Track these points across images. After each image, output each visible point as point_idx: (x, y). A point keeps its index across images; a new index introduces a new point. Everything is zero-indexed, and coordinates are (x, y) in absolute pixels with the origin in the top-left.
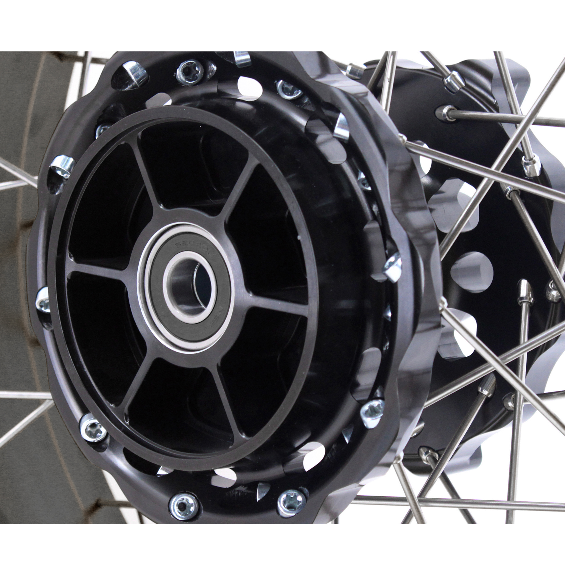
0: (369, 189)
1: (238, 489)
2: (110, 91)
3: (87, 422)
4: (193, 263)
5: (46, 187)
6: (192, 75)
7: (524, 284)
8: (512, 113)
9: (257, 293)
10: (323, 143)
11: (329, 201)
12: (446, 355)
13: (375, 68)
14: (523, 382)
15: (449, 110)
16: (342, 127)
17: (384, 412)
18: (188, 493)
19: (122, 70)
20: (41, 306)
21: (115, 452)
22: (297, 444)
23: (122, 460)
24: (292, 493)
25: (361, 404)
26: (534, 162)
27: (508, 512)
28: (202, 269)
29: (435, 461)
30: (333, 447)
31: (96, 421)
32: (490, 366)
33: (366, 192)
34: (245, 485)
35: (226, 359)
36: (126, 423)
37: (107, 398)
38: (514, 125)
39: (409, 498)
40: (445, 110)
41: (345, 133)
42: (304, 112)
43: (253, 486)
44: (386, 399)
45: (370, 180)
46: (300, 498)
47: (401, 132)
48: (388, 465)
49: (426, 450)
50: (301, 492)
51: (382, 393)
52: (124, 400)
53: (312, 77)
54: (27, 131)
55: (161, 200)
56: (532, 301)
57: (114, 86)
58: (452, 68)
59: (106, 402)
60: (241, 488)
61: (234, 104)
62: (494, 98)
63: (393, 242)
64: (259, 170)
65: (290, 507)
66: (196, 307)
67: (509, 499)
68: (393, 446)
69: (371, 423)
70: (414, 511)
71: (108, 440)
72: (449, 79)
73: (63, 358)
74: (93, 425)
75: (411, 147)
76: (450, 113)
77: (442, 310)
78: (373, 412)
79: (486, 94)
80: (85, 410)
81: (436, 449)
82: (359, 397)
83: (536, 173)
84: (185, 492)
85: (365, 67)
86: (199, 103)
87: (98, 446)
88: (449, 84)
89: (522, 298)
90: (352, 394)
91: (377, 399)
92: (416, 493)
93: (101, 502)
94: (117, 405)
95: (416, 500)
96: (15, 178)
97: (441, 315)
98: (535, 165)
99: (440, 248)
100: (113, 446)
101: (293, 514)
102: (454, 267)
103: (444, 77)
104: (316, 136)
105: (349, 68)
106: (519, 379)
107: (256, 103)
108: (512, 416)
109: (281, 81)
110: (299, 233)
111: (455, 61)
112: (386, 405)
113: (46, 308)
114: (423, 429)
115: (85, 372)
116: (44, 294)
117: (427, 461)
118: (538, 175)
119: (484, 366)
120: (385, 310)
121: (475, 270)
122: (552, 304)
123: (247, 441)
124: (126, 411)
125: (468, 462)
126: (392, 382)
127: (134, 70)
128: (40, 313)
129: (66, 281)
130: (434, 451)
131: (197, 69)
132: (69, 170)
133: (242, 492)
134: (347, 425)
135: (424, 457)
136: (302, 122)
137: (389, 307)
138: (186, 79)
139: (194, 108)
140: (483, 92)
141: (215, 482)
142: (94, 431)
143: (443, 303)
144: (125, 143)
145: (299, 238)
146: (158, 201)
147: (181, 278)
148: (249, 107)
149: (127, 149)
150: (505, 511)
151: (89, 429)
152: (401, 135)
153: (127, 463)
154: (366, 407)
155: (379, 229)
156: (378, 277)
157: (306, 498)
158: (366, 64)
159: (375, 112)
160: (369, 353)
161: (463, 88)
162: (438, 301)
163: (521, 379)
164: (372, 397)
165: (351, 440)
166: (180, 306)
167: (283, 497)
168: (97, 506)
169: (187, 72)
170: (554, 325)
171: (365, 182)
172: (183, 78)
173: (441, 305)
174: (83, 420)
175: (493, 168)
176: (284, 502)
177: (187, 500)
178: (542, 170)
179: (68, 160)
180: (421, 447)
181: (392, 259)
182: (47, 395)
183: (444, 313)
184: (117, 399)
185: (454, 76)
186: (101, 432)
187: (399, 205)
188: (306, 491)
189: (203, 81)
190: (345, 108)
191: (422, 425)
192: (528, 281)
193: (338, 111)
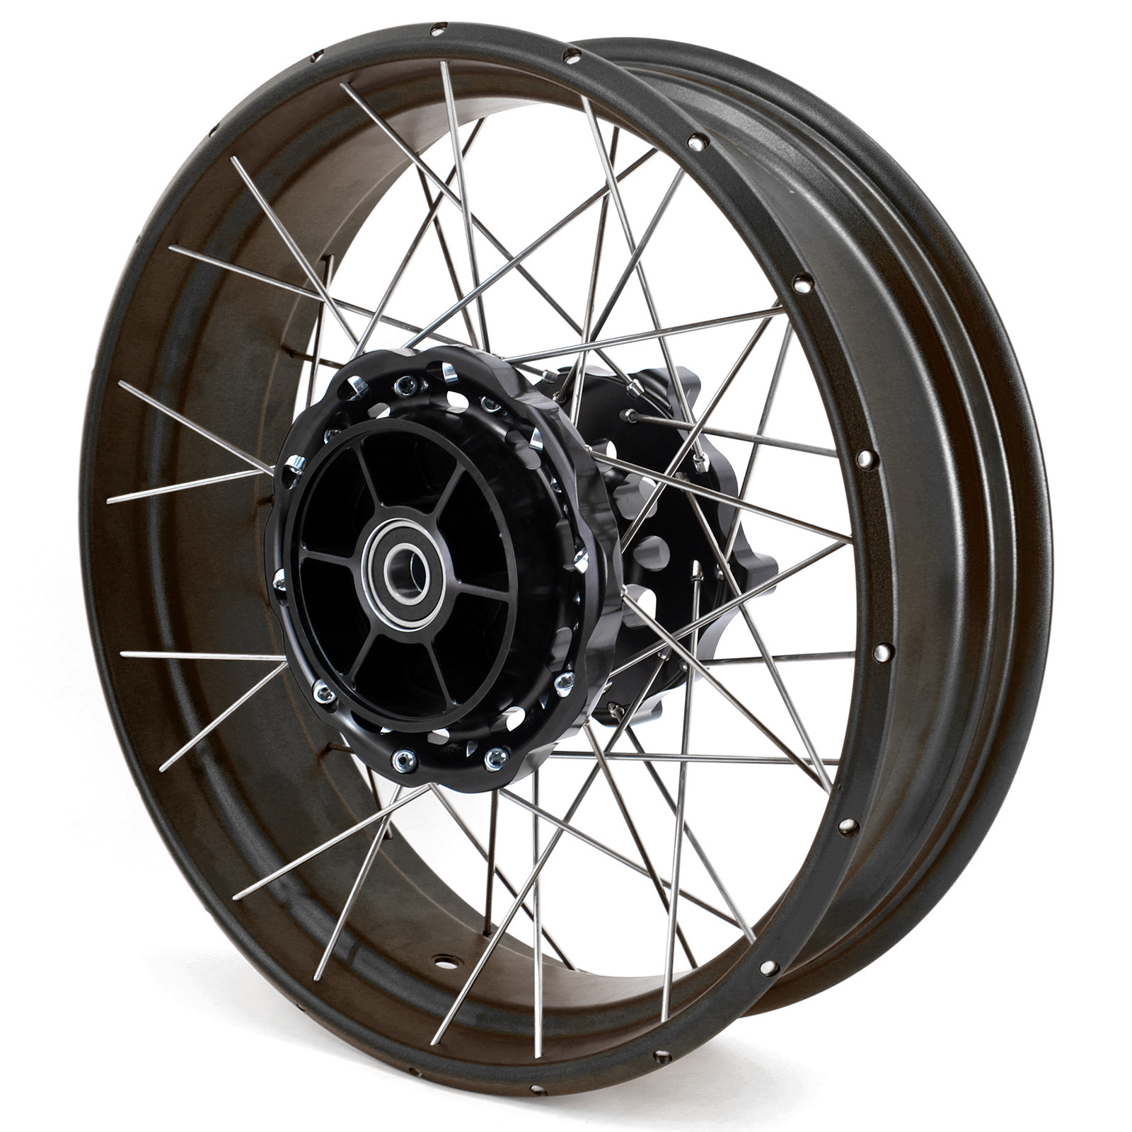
0: (560, 491)
1: (450, 745)
2: (337, 401)
3: (319, 687)
4: (409, 553)
5: (281, 482)
6: (408, 388)
7: (696, 564)
8: (685, 421)
9: (464, 581)
10: (521, 448)
11: (526, 501)
12: (630, 624)
13: (567, 374)
14: (695, 657)
15: (631, 413)
16: (537, 440)
17: (574, 684)
18: (408, 750)
19: (347, 384)
20: (278, 586)
21: (344, 713)
22: (502, 708)
23: (350, 720)
24: (497, 751)
25: (556, 675)
26: (704, 460)
27: (682, 764)
28: (417, 558)
29: (621, 715)
30: (532, 711)
31: (326, 686)
32: (664, 642)
33: (557, 494)
34: (456, 743)
35: (438, 637)
36: (353, 690)
37: (336, 669)
38: (686, 432)
39: (597, 753)
40: (627, 414)
41: (540, 445)
42: (503, 424)
43: (463, 744)
44: (576, 671)
45: (560, 484)
46: (504, 755)
47: (586, 443)
48: (579, 727)
49: (614, 706)
50: (505, 750)
51: (573, 666)
52: (352, 670)
53: (512, 396)
54: (262, 423)
55: (382, 499)
56: (702, 579)
57: (340, 396)
58: (633, 376)
59: (336, 672)
60: (453, 745)
61: (444, 415)
62: (669, 403)
63: (580, 539)
64: (466, 476)
65: (495, 763)
66: (413, 591)
67: (682, 753)
68: (584, 710)
69: (564, 692)
70: (601, 764)
71: (338, 703)
72: (630, 386)
73: (298, 633)
74: (324, 690)
75: (596, 456)
76: (632, 415)
77: (623, 596)
78: (565, 683)
79: (662, 400)
80: (317, 677)
81: (622, 705)
82: (554, 669)
83: (704, 469)
84: (405, 748)
85: (558, 373)
86: (414, 415)
87: (329, 708)
88: (631, 390)
89: (695, 577)
90: (547, 666)
91: (569, 671)
92: (603, 748)
93: (331, 746)
94: (345, 674)
95: (603, 755)
96: (253, 468)
97: (623, 601)
98: (705, 463)
99: (621, 543)
100: (342, 708)
101: (498, 769)
102: (636, 550)
103: (627, 384)
104: (515, 444)
105: (545, 374)
106: (691, 655)
107: (462, 415)
108: (686, 679)
109: (484, 398)
110: (500, 530)
111: (636, 369)
112: (576, 676)
113: (282, 588)
114: (610, 687)
115: (317, 645)
116: (280, 575)
117: (615, 715)
118: (707, 470)
119: (659, 642)
120: (574, 596)
121: (654, 551)
122: (719, 582)
123: (458, 707)
124: (353, 679)
125: (651, 714)
126: (582, 659)
127: (357, 384)
128: (277, 591)
129: (300, 566)
130: (620, 706)
131: (412, 383)
132: (301, 468)
133: (455, 749)
134: (544, 693)
135: (612, 711)
136: (503, 432)
137: (578, 593)
138: (403, 392)
139: (409, 422)
140: (659, 398)
141: (431, 739)
142: (325, 694)
143: (624, 590)
144: (350, 449)
145: (501, 535)
146: (379, 499)
147: (399, 566)
148: (457, 418)
149: (352, 453)
150: (680, 763)
151: (321, 693)
152: (587, 446)
153: (355, 723)
154: (559, 679)
155: (569, 526)
156: (568, 568)
157: (509, 755)
158: (559, 370)
159: (565, 427)
160: (561, 632)
161: (642, 394)
162: (620, 588)
163: (693, 655)
164: (565, 670)
165: (546, 706)
166: (399, 590)
167: (490, 754)
168: (328, 749)
169: (404, 386)
170: (720, 605)
171: (557, 486)
172: (399, 391)
173: (622, 591)
174: (316, 685)
175: (666, 474)
176: (490, 759)
177: (407, 755)
178: (711, 466)
179: (300, 460)
180: (609, 703)
181: (580, 553)
182: (283, 658)
183: (624, 599)
184: (345, 668)
185: (635, 383)
186: (331, 696)
187: (588, 508)
188: (509, 749)
189: (418, 393)
190: (539, 423)
191: (611, 683)
192: (699, 562)
193: (534, 426)
